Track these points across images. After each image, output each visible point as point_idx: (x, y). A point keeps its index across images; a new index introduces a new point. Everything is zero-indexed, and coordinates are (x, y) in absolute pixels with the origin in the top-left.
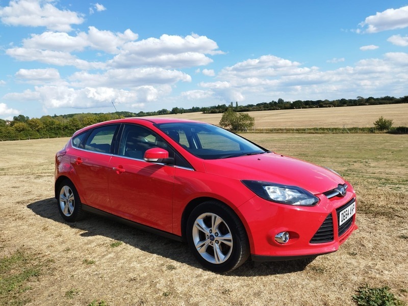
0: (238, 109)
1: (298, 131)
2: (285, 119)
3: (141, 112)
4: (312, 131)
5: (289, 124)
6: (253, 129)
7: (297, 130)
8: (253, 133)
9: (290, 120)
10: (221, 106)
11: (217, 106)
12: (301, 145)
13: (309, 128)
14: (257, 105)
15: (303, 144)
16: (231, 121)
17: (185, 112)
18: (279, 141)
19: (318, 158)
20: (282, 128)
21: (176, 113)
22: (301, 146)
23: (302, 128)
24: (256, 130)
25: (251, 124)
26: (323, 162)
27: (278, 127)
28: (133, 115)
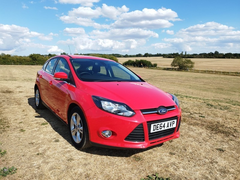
0: (186, 56)
1: (224, 73)
2: (216, 64)
3: (127, 55)
4: (234, 74)
5: (219, 68)
6: (193, 70)
7: (223, 72)
8: (192, 72)
9: (220, 66)
10: (175, 54)
11: (173, 53)
12: (222, 82)
13: (232, 72)
14: (200, 54)
15: (224, 82)
16: (179, 63)
17: (152, 56)
18: (207, 78)
19: (231, 92)
20: (213, 70)
21: (146, 57)
22: (221, 83)
23: (227, 71)
24: (195, 70)
25: (192, 66)
26: (232, 95)
27: (210, 70)
28: (122, 56)
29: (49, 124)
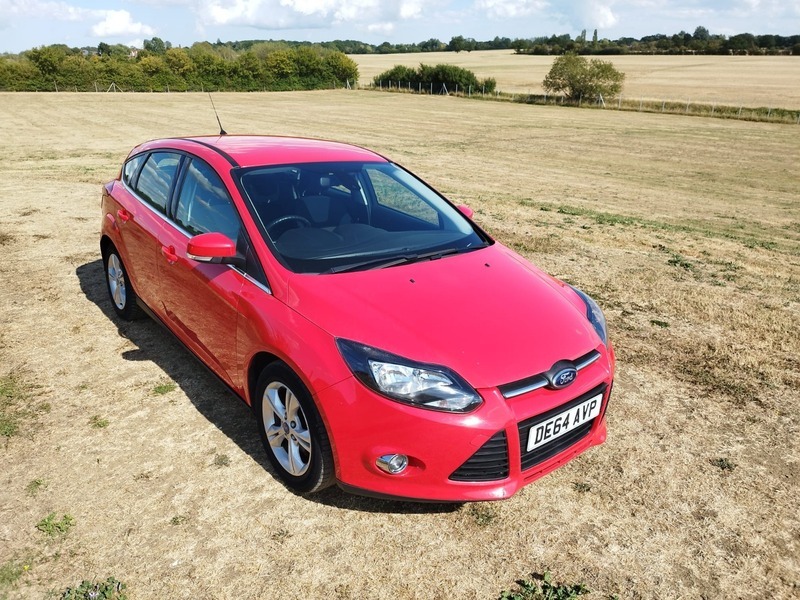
0: (597, 48)
1: (721, 112)
2: (697, 79)
3: (386, 44)
4: (754, 115)
5: (704, 93)
6: (618, 101)
7: (719, 110)
8: (615, 109)
9: (709, 84)
10: (559, 38)
11: (550, 37)
12: (712, 149)
13: (749, 106)
14: (643, 39)
15: (719, 146)
16: (572, 77)
17: (476, 49)
18: (667, 134)
19: (739, 188)
20: (684, 102)
21: (457, 50)
22: (711, 152)
23: (731, 105)
24: (624, 102)
25: (615, 89)
26: (744, 198)
27: (676, 101)
28: (369, 48)
29: (178, 389)
